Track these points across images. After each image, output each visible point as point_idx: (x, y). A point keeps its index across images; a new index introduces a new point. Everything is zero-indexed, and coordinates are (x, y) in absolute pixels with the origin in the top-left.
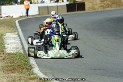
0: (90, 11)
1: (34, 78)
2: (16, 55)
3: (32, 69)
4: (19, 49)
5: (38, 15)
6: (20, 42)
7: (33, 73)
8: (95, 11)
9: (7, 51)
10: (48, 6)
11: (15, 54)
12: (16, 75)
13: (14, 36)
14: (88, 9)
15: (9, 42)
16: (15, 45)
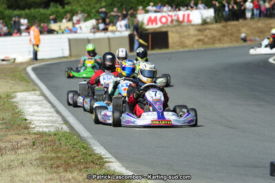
3: (106, 164)
5: (67, 57)
9: (34, 128)
10: (90, 38)
13: (36, 97)
15: (31, 110)
16: (46, 116)
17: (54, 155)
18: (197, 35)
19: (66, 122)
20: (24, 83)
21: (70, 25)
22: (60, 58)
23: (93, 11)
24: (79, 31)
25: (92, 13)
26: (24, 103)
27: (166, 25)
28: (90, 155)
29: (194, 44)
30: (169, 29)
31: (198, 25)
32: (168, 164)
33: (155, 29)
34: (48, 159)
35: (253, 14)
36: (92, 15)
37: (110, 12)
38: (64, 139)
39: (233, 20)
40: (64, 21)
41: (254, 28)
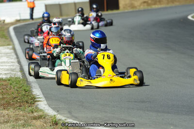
0: (126, 11)
1: (40, 117)
2: (10, 82)
3: (37, 103)
4: (14, 73)
6: (16, 60)
7: (38, 110)
8: (135, 10)
10: (61, 3)
11: (9, 80)
12: (11, 112)
13: (8, 51)
14: (124, 7)
16: (9, 66)
19: (22, 70)
20: (4, 39)
28: (27, 96)
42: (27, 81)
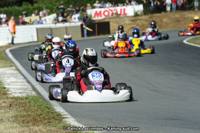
3: (64, 119)
5: (36, 42)
6: (25, 80)
9: (10, 94)
11: (26, 98)
13: (12, 72)
15: (8, 81)
16: (20, 85)
17: (25, 114)
18: (131, 24)
19: (34, 89)
20: (4, 61)
21: (37, 18)
22: (31, 42)
23: (55, 7)
24: (44, 22)
25: (53, 9)
26: (3, 75)
27: (108, 17)
28: (52, 113)
29: (129, 31)
30: (110, 20)
31: (131, 17)
32: (109, 119)
33: (99, 20)
34: (21, 116)
35: (171, 8)
36: (54, 10)
37: (67, 8)
38: (32, 101)
39: (157, 13)
40: (33, 15)
41: (172, 18)
42: (44, 99)
